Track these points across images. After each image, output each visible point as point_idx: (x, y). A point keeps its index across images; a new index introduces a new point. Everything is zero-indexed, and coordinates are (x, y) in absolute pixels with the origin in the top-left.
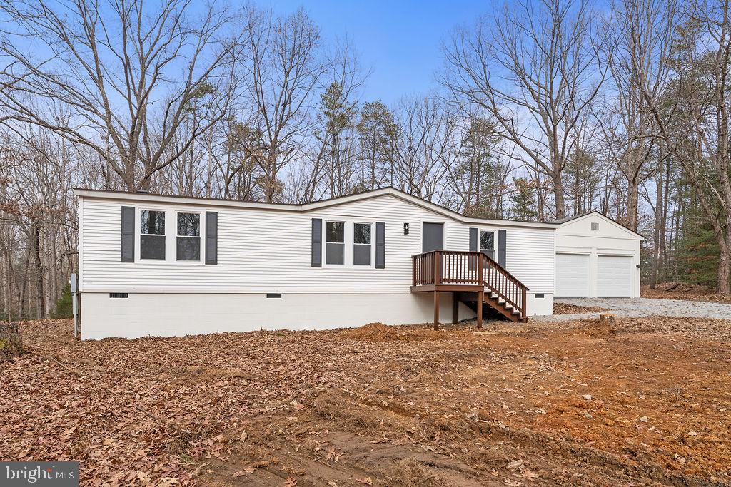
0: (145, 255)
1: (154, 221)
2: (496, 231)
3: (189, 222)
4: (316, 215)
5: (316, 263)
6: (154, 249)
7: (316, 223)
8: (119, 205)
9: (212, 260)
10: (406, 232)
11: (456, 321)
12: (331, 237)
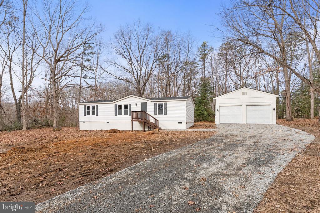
0: (87, 115)
1: (88, 108)
2: (163, 103)
3: (94, 107)
4: (115, 104)
5: (116, 115)
6: (88, 114)
7: (116, 105)
8: (83, 105)
9: (97, 115)
10: (136, 106)
11: (149, 130)
12: (119, 109)
